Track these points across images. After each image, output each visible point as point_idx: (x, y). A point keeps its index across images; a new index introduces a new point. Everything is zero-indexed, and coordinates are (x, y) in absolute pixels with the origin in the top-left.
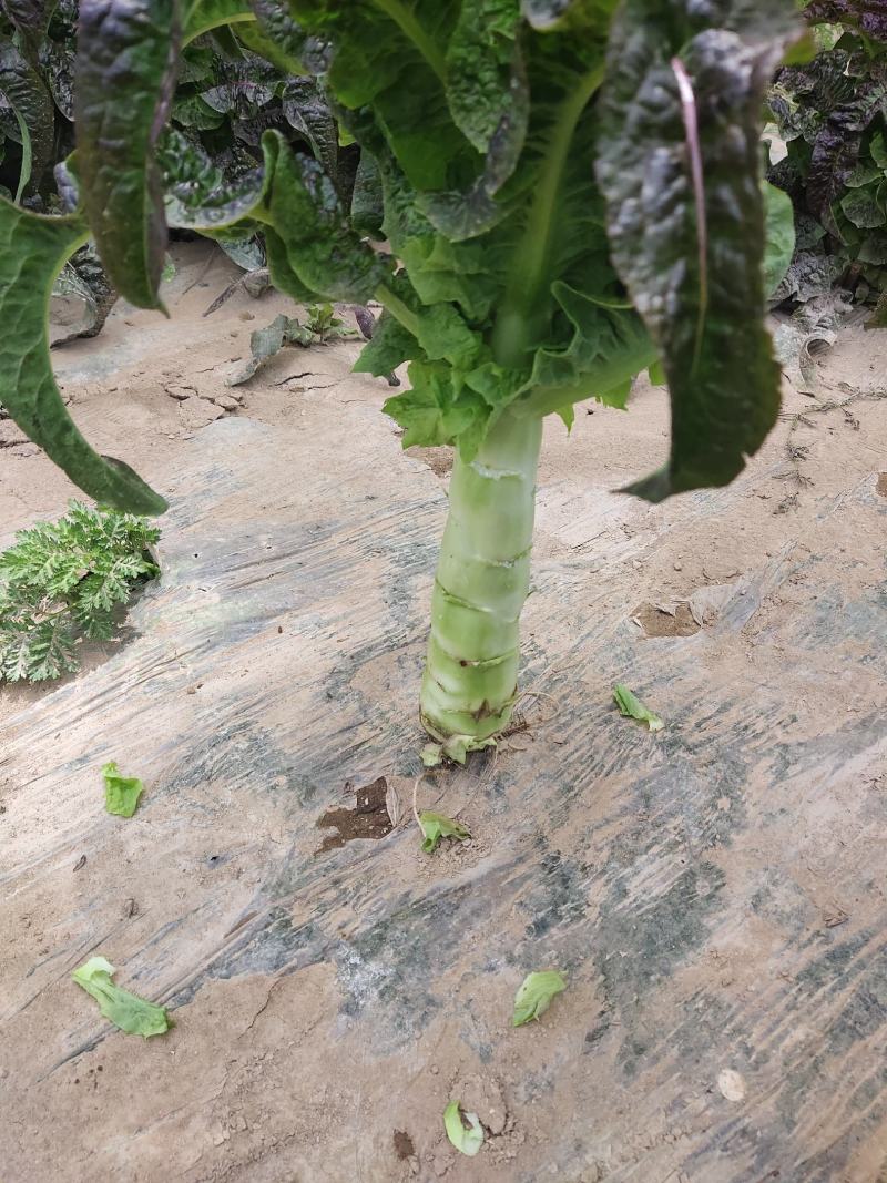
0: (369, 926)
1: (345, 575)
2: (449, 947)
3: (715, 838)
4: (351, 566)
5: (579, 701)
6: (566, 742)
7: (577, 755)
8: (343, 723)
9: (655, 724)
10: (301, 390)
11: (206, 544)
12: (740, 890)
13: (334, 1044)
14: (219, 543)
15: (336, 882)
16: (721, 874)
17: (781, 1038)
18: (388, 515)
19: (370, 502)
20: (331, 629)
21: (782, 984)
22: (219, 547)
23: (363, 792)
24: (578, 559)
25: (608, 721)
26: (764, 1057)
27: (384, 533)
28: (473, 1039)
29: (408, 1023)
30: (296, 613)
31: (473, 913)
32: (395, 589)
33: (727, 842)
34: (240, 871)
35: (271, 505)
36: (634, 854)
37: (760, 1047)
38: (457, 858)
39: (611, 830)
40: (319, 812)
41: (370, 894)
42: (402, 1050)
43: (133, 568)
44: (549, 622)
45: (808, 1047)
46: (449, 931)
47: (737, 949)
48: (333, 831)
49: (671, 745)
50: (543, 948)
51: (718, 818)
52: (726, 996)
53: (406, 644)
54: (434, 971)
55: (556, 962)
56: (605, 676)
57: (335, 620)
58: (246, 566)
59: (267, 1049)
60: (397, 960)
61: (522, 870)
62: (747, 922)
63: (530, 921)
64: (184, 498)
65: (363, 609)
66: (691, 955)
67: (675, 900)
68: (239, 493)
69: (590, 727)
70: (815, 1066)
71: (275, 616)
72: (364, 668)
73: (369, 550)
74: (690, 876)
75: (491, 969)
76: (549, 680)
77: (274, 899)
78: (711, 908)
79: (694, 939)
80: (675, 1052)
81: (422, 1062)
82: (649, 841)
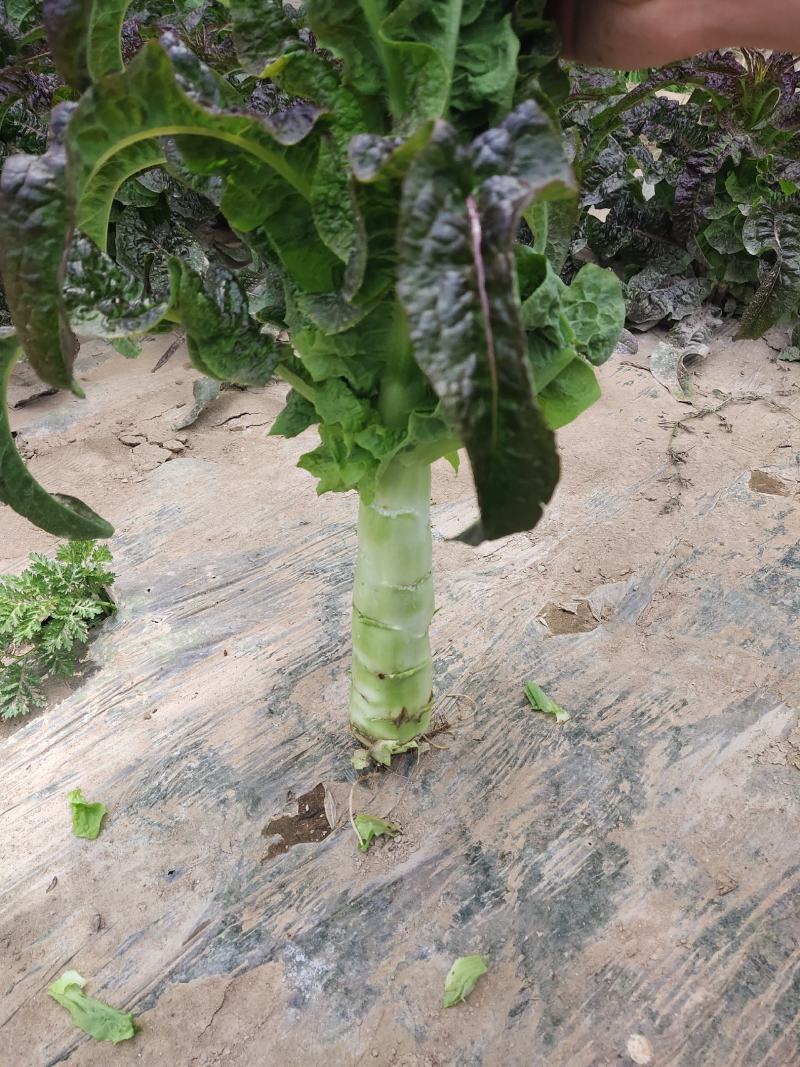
0: (311, 926)
1: (282, 597)
2: (384, 939)
3: (618, 820)
4: (287, 588)
5: (493, 700)
6: (483, 739)
7: (493, 750)
8: (283, 735)
9: (562, 716)
10: (240, 429)
11: (157, 578)
12: (641, 867)
13: (285, 1036)
14: (170, 577)
15: (282, 886)
16: (624, 853)
17: (682, 1001)
18: (319, 538)
19: (305, 528)
20: (271, 649)
21: (681, 951)
22: (169, 580)
23: (304, 799)
24: (489, 567)
25: (520, 716)
26: (668, 1021)
27: (316, 556)
28: (408, 1023)
29: (350, 1011)
30: (238, 636)
31: (405, 906)
32: (327, 607)
33: (629, 823)
34: (194, 883)
35: (215, 537)
36: (546, 839)
37: (664, 1012)
38: (390, 854)
39: (526, 819)
40: (263, 823)
41: (312, 896)
42: (345, 1037)
43: (91, 610)
44: (465, 628)
45: (706, 1009)
46: (384, 924)
47: (641, 922)
48: (277, 838)
49: (576, 735)
50: (468, 934)
51: (621, 801)
52: (632, 965)
53: (338, 658)
54: (371, 963)
55: (480, 946)
56: (516, 674)
57: (275, 640)
58: (194, 596)
59: (225, 1045)
60: (338, 955)
61: (448, 862)
62: (649, 896)
63: (456, 910)
64: (138, 536)
65: (299, 628)
66: (599, 931)
67: (584, 880)
68: (187, 528)
69: (504, 723)
70: (714, 1026)
71: (221, 640)
72: (301, 683)
73: (303, 573)
74: (597, 857)
75: (423, 957)
76: (467, 681)
77: (225, 906)
78: (617, 886)
79: (602, 915)
80: (588, 1021)
81: (363, 1047)
82: (560, 827)
